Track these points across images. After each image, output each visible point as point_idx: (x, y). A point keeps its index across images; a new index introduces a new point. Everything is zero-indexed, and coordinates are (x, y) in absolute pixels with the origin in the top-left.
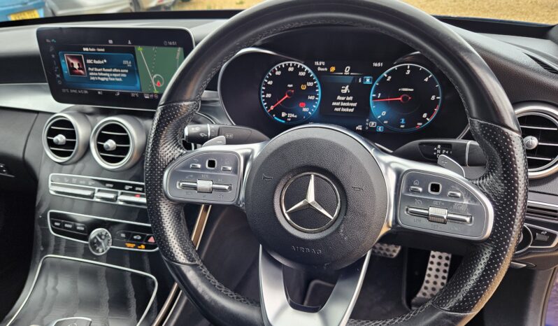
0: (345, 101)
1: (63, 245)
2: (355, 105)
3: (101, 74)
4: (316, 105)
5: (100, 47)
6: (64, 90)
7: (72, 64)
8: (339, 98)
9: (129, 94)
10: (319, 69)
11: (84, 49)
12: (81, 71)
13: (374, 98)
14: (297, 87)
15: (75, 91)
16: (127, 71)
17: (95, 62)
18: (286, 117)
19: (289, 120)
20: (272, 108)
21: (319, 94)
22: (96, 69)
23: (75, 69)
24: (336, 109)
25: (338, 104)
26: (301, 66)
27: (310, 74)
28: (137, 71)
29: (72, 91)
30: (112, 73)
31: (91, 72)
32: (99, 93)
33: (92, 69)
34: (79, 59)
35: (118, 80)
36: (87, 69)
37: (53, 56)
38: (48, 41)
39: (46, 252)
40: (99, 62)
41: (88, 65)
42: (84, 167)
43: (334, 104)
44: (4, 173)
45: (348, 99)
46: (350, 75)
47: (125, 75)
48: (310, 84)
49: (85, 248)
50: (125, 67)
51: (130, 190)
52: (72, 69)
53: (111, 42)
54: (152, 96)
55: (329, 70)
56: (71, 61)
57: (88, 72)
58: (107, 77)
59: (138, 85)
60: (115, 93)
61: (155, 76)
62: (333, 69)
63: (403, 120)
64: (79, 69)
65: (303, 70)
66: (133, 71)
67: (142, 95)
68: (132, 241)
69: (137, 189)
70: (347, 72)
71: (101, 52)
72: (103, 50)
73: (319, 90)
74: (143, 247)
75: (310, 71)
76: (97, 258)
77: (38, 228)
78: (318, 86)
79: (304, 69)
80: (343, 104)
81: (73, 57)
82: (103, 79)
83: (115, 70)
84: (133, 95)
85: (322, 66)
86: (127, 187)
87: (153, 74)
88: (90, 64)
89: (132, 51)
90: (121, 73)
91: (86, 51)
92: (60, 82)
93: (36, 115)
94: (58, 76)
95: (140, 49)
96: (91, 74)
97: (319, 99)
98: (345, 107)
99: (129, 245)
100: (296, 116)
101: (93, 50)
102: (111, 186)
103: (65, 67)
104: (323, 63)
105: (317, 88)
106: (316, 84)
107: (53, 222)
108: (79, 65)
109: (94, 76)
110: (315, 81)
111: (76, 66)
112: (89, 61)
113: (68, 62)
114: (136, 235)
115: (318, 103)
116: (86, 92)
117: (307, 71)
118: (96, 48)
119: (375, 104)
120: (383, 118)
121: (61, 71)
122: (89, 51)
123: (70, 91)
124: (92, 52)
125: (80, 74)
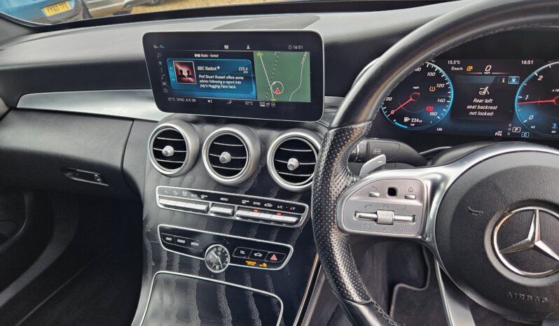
0: (483, 104)
1: (177, 260)
2: (495, 108)
3: (213, 81)
4: (446, 108)
5: (214, 53)
6: (170, 99)
7: (181, 71)
8: (475, 100)
9: (243, 102)
10: (453, 68)
11: (196, 55)
12: (191, 79)
13: (520, 101)
14: (424, 89)
15: (182, 100)
16: (242, 78)
17: (207, 69)
18: (410, 122)
19: (413, 125)
20: (393, 112)
21: (452, 97)
22: (207, 77)
23: (184, 77)
24: (472, 113)
25: (474, 107)
26: (430, 66)
27: (441, 74)
28: (254, 78)
29: (178, 99)
30: (225, 80)
31: (201, 79)
32: (209, 101)
33: (203, 77)
34: (189, 65)
35: (231, 87)
36: (197, 76)
37: (160, 63)
38: (155, 47)
39: (157, 267)
40: (211, 69)
41: (199, 72)
42: (194, 180)
43: (469, 107)
44: (98, 182)
45: (487, 101)
46: (491, 75)
47: (239, 83)
48: (441, 85)
49: (200, 265)
50: (241, 74)
51: (247, 204)
52: (180, 76)
53: (226, 47)
54: (268, 104)
55: (465, 69)
56: (180, 68)
57: (198, 79)
58: (219, 84)
59: (254, 93)
60: (227, 101)
61: (274, 83)
62: (470, 68)
63: (555, 125)
64: (189, 76)
65: (433, 70)
66: (250, 78)
67: (257, 103)
68: (253, 258)
69: (254, 203)
70: (487, 72)
71: (214, 58)
72: (217, 56)
73: (452, 92)
74: (265, 265)
75: (441, 71)
76: (216, 276)
77: (147, 242)
78: (451, 87)
79: (435, 68)
80: (479, 107)
81: (182, 64)
82: (214, 87)
83: (229, 77)
84: (247, 103)
85: (456, 66)
86: (244, 202)
87: (272, 81)
88: (202, 71)
89: (250, 56)
90: (235, 80)
91: (197, 58)
92: (166, 91)
93: (131, 122)
94: (164, 84)
95: (259, 54)
96: (201, 81)
97: (451, 102)
98: (483, 111)
99: (249, 263)
100: (421, 121)
101: (206, 56)
102: (226, 199)
103: (173, 75)
104: (459, 62)
105: (449, 90)
106: (448, 85)
107: (163, 237)
108: (188, 72)
109: (205, 83)
110: (447, 81)
111: (185, 74)
112: (200, 68)
113: (177, 69)
114: (257, 252)
115: (449, 107)
116: (194, 100)
117: (438, 71)
118: (208, 53)
119: (520, 106)
120: (530, 123)
121: (168, 78)
122: (201, 58)
123: (176, 99)
124: (204, 58)
125: (189, 82)
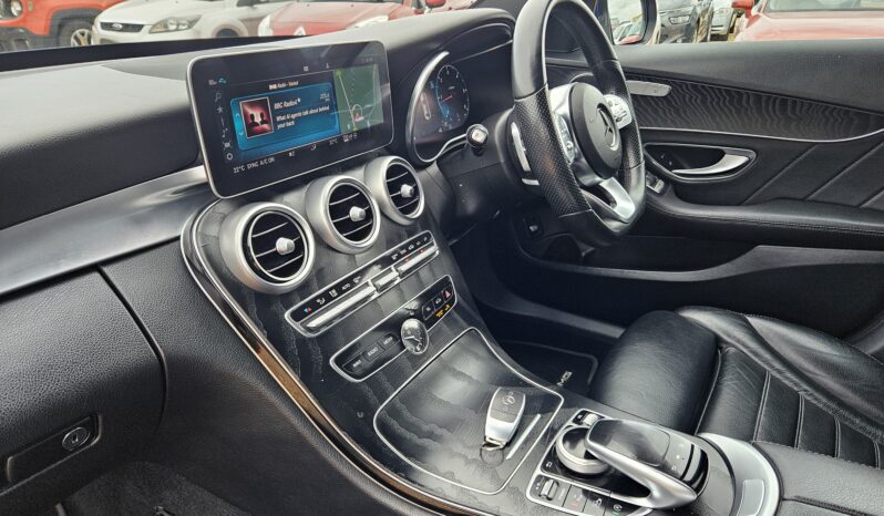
1: (384, 380)
5: (293, 80)
6: (236, 170)
7: (252, 116)
9: (328, 142)
11: (271, 87)
12: (265, 126)
15: (254, 165)
17: (287, 104)
23: (257, 125)
28: (336, 105)
29: (249, 166)
30: (308, 116)
31: (281, 122)
32: (291, 154)
33: (283, 118)
34: (262, 104)
36: (274, 118)
37: (220, 110)
38: (212, 82)
39: (370, 412)
40: (291, 104)
41: (276, 113)
49: (408, 358)
50: (322, 103)
52: (251, 126)
53: (306, 69)
54: (350, 136)
56: (250, 112)
59: (337, 126)
60: (311, 146)
61: (353, 108)
64: (263, 122)
66: (332, 106)
67: (340, 139)
68: (438, 307)
71: (294, 86)
72: (296, 83)
76: (426, 356)
81: (252, 105)
83: (312, 111)
84: (331, 143)
87: (352, 104)
88: (280, 110)
89: (330, 78)
90: (317, 113)
91: (273, 90)
92: (229, 157)
94: (227, 145)
95: (338, 73)
96: (278, 126)
99: (438, 315)
101: (284, 85)
103: (240, 126)
108: (262, 116)
111: (258, 119)
112: (278, 106)
113: (246, 114)
116: (272, 160)
118: (286, 81)
119: (441, 105)
121: (232, 135)
122: (278, 89)
123: (246, 167)
124: (281, 89)
125: (264, 131)
